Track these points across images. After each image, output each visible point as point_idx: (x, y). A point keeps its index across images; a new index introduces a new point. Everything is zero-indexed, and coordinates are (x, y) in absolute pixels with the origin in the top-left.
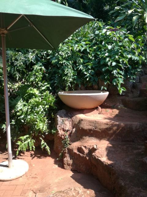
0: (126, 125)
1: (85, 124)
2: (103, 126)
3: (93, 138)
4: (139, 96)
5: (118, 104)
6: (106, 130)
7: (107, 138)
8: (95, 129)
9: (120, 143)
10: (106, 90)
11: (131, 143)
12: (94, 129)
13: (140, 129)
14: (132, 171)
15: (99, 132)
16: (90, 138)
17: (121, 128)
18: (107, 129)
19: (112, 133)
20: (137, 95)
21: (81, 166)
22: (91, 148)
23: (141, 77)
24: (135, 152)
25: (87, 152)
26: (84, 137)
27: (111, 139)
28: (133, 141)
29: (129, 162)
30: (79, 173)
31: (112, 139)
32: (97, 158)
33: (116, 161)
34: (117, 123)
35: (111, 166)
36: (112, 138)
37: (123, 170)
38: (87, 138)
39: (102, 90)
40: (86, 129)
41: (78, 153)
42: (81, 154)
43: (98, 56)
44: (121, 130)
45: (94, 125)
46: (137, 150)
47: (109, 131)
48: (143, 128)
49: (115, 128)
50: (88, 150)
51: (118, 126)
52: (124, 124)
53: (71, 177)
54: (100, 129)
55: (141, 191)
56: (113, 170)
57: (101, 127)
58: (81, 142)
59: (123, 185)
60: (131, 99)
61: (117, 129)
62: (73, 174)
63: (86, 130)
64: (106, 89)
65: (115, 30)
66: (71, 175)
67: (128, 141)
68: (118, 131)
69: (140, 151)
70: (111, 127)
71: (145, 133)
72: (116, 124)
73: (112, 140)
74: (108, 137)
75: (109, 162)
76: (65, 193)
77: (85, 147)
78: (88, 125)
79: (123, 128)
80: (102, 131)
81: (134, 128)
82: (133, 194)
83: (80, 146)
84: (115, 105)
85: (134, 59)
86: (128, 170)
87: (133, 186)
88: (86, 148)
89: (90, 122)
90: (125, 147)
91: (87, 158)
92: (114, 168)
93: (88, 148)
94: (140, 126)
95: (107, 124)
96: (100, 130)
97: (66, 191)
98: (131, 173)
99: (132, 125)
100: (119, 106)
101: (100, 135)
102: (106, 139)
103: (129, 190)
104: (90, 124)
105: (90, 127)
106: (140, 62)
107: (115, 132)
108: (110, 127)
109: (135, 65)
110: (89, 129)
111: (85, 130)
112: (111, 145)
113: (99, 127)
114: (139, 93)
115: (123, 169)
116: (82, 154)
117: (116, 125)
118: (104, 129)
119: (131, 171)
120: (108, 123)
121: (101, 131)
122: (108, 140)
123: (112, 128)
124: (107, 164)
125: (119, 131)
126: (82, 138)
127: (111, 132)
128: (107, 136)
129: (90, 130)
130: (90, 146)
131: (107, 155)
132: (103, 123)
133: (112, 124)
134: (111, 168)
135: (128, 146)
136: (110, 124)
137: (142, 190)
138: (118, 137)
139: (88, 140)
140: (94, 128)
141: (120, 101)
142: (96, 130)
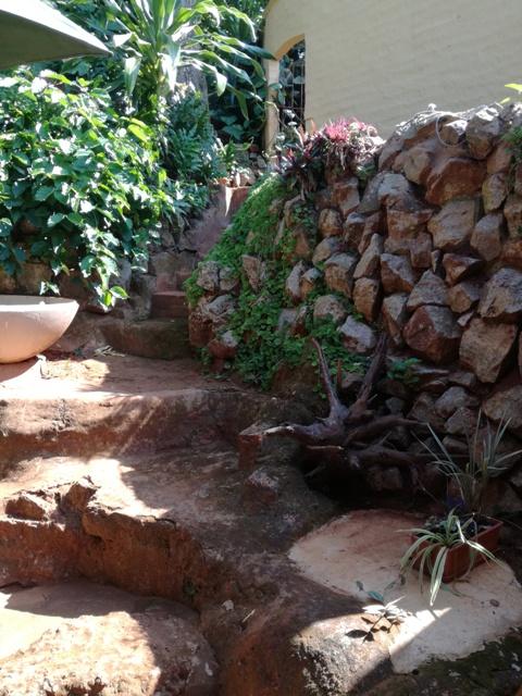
0: (166, 401)
1: (23, 416)
2: (96, 412)
3: (62, 459)
4: (151, 317)
5: (93, 342)
6: (106, 425)
7: (108, 451)
8: (67, 425)
9: (154, 458)
10: (56, 295)
11: (184, 451)
12: (60, 428)
13: (206, 408)
14: (229, 517)
15: (81, 435)
16: (49, 460)
17: (151, 412)
18: (108, 420)
19: (124, 432)
20: (146, 312)
21: (36, 562)
22: (65, 490)
23: (153, 258)
24: (208, 470)
25: (54, 509)
26: (25, 463)
27: (123, 450)
28: (188, 446)
29: (208, 498)
30: (30, 586)
31: (127, 450)
32: (109, 512)
33: (174, 504)
34: (140, 397)
35: (168, 523)
36: (126, 445)
37: (205, 521)
38: (38, 464)
39: (43, 295)
40: (29, 432)
41: (13, 521)
42: (29, 522)
43: (22, 172)
44: (153, 417)
45: (58, 415)
46: (211, 466)
47: (116, 425)
48: (212, 401)
49: (134, 414)
50: (54, 501)
51: (144, 405)
52: (160, 398)
53: (7, 607)
54: (84, 425)
55: (270, 559)
56: (176, 530)
57: (89, 418)
58: (13, 481)
59: (222, 559)
60: (135, 326)
61: (142, 417)
62: (9, 596)
63: (33, 436)
64: (56, 291)
65: (76, 91)
66: (6, 603)
67: (173, 447)
68: (145, 422)
69: (218, 465)
70: (122, 413)
71: (217, 416)
72: (137, 400)
73: (129, 452)
74: (113, 448)
75: (158, 513)
76: (41, 650)
77: (41, 494)
78: (34, 417)
79: (158, 409)
80: (94, 429)
81: (189, 406)
82: (256, 570)
83: (16, 498)
84: (83, 347)
85: (140, 199)
86: (218, 517)
87: (246, 552)
88: (44, 498)
89: (42, 405)
90: (171, 464)
91: (62, 527)
92: (178, 525)
93: (50, 496)
94: (203, 399)
95: (109, 406)
96: (84, 430)
97: (42, 644)
98: (229, 524)
99: (182, 397)
100: (99, 350)
101: (87, 445)
102: (108, 454)
103: (240, 567)
104: (44, 414)
105: (47, 425)
106: (157, 209)
107: (134, 426)
108: (118, 413)
109: (142, 218)
110: (41, 433)
111: (27, 436)
112: (129, 469)
113: (81, 420)
114: (148, 306)
115: (203, 518)
116: (34, 519)
117: (136, 404)
118: (100, 421)
119: (228, 519)
120: (111, 403)
121: (90, 431)
122: (114, 456)
123: (125, 416)
124: (153, 520)
125: (148, 422)
126: (13, 468)
127: (124, 426)
128: (108, 443)
129: (47, 434)
130: (58, 486)
131: (139, 496)
132: (92, 404)
133: (124, 404)
134: (168, 527)
135: (178, 459)
136: (119, 405)
137: (271, 555)
138: (146, 440)
139: (41, 472)
140: (61, 424)
141: (98, 331)
142: (72, 428)
